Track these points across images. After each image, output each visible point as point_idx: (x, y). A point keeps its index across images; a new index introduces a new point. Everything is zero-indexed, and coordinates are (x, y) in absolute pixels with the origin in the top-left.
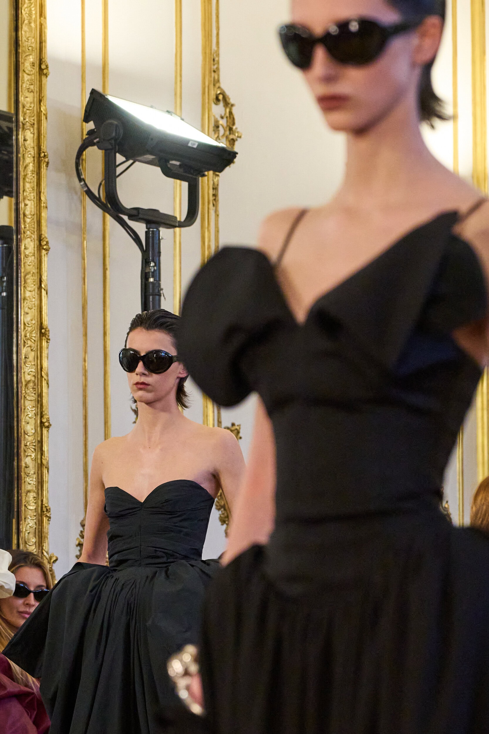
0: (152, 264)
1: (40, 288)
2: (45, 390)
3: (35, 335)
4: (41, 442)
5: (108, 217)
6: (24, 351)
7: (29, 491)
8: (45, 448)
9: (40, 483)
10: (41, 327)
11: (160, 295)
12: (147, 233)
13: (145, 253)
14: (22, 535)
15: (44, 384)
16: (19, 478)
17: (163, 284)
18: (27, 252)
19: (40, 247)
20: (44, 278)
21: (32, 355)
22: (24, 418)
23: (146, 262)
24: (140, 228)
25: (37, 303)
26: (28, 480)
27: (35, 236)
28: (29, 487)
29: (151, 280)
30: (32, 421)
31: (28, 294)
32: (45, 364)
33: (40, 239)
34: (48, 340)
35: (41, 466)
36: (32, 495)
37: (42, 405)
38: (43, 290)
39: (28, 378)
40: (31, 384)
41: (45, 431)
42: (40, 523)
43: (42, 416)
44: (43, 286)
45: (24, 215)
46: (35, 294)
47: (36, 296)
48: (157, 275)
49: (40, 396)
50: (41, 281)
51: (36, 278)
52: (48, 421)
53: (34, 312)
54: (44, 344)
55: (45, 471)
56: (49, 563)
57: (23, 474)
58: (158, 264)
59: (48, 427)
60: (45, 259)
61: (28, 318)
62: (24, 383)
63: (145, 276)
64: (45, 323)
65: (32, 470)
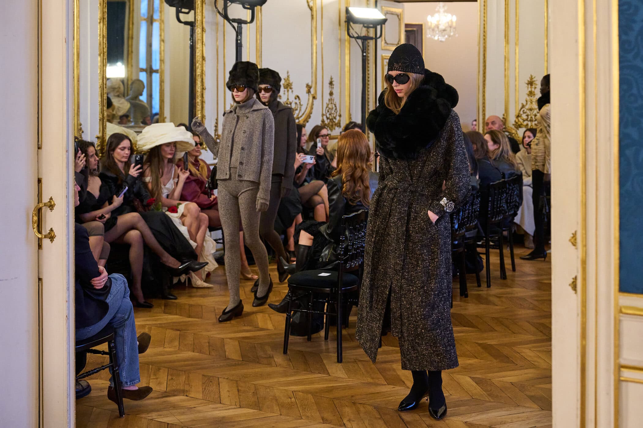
0: (239, 37)
1: (203, 44)
2: (204, 77)
3: (201, 60)
4: (202, 94)
5: (226, 21)
6: (197, 65)
8: (204, 96)
9: (202, 107)
10: (203, 57)
12: (238, 26)
13: (237, 32)
15: (204, 75)
16: (195, 106)
17: (243, 43)
18: (198, 32)
19: (203, 31)
20: (204, 41)
21: (200, 66)
22: (197, 88)
23: (237, 36)
24: (236, 25)
25: (201, 49)
26: (198, 107)
28: (199, 109)
29: (239, 42)
30: (200, 88)
31: (198, 46)
32: (204, 69)
33: (203, 28)
34: (205, 61)
35: (203, 102)
36: (199, 112)
37: (203, 82)
38: (204, 46)
39: (199, 73)
40: (199, 76)
41: (204, 90)
43: (203, 86)
45: (197, 17)
47: (201, 47)
48: (241, 40)
49: (202, 79)
50: (203, 42)
51: (201, 41)
52: (205, 87)
53: (201, 52)
54: (204, 62)
55: (204, 104)
57: (197, 105)
58: (241, 37)
59: (205, 89)
60: (204, 36)
61: (199, 54)
62: (197, 75)
63: (237, 40)
64: (204, 55)
65: (200, 104)
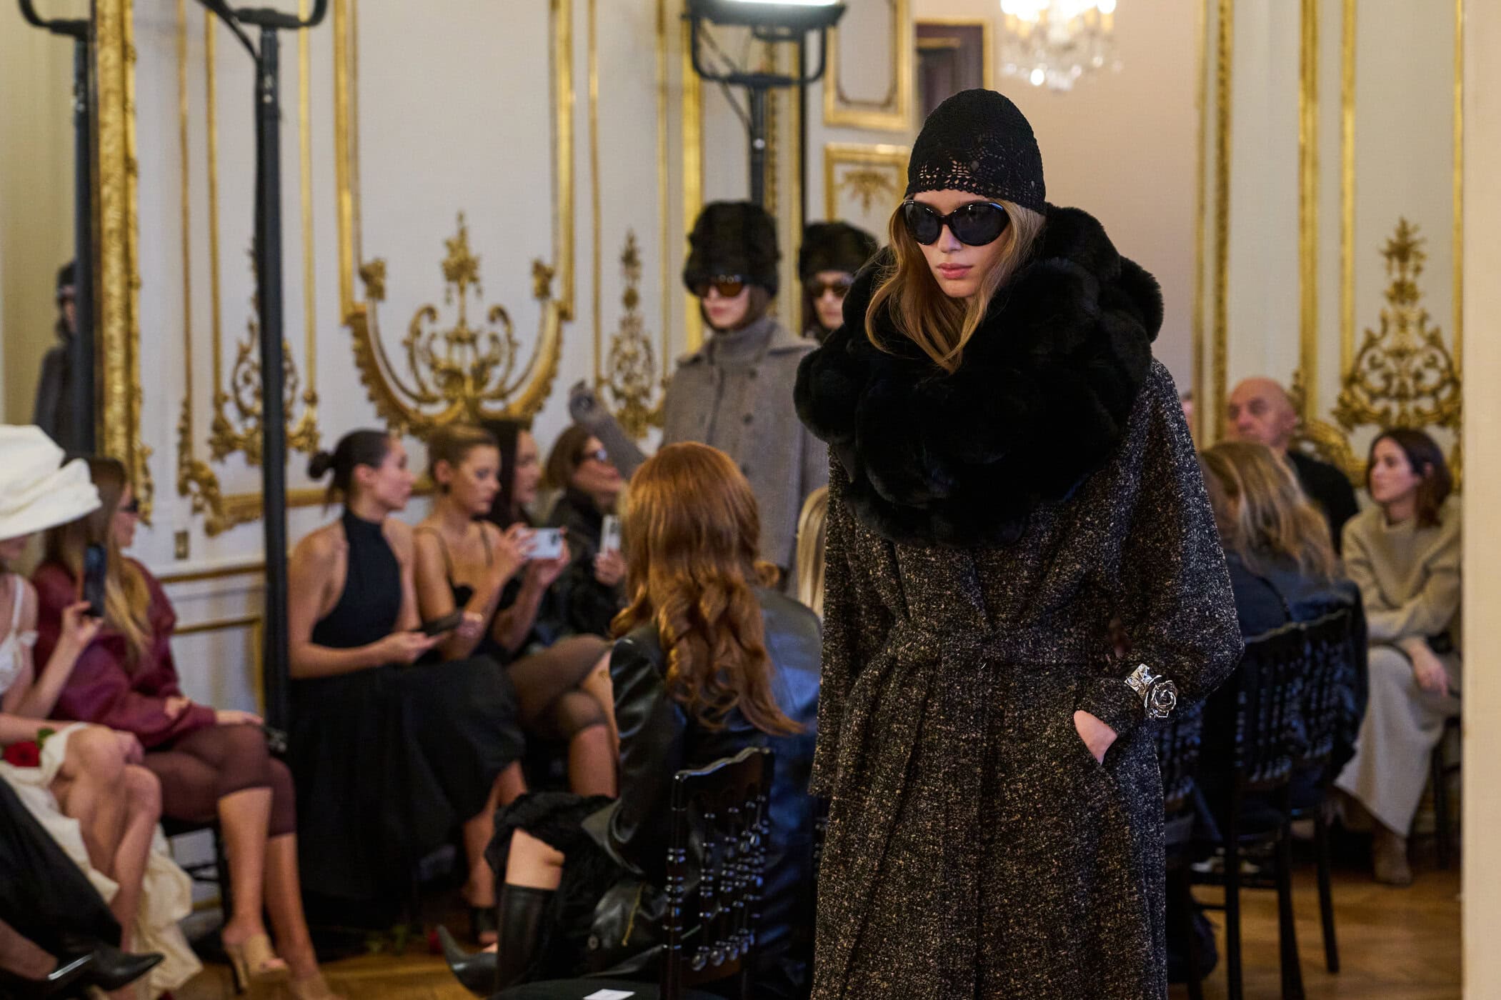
0: (268, 78)
1: (125, 109)
2: (133, 240)
3: (120, 170)
4: (129, 306)
5: (214, 18)
6: (106, 191)
7: (114, 369)
8: (134, 313)
9: (129, 358)
10: (127, 159)
11: (278, 118)
12: (262, 39)
13: (259, 63)
14: (106, 424)
15: (132, 233)
17: (284, 104)
18: (107, 65)
19: (124, 56)
20: (131, 94)
21: (116, 197)
22: (107, 277)
23: (260, 76)
24: (253, 32)
25: (121, 129)
26: (113, 354)
27: (118, 43)
28: (115, 364)
29: (268, 99)
30: (117, 280)
31: (109, 118)
32: (133, 207)
33: (124, 46)
34: (136, 176)
35: (129, 336)
36: (118, 375)
37: (129, 260)
39: (112, 224)
40: (115, 234)
41: (134, 292)
42: (129, 408)
43: (130, 273)
44: (130, 105)
46: (119, 117)
47: (121, 119)
48: (274, 92)
49: (127, 248)
50: (125, 101)
51: (121, 97)
52: (137, 278)
53: (117, 141)
54: (132, 180)
55: (135, 342)
56: (142, 455)
57: (106, 347)
58: (276, 79)
59: (138, 287)
60: (131, 74)
61: (111, 149)
62: (106, 230)
63: (260, 93)
64: (134, 152)
65: (118, 343)
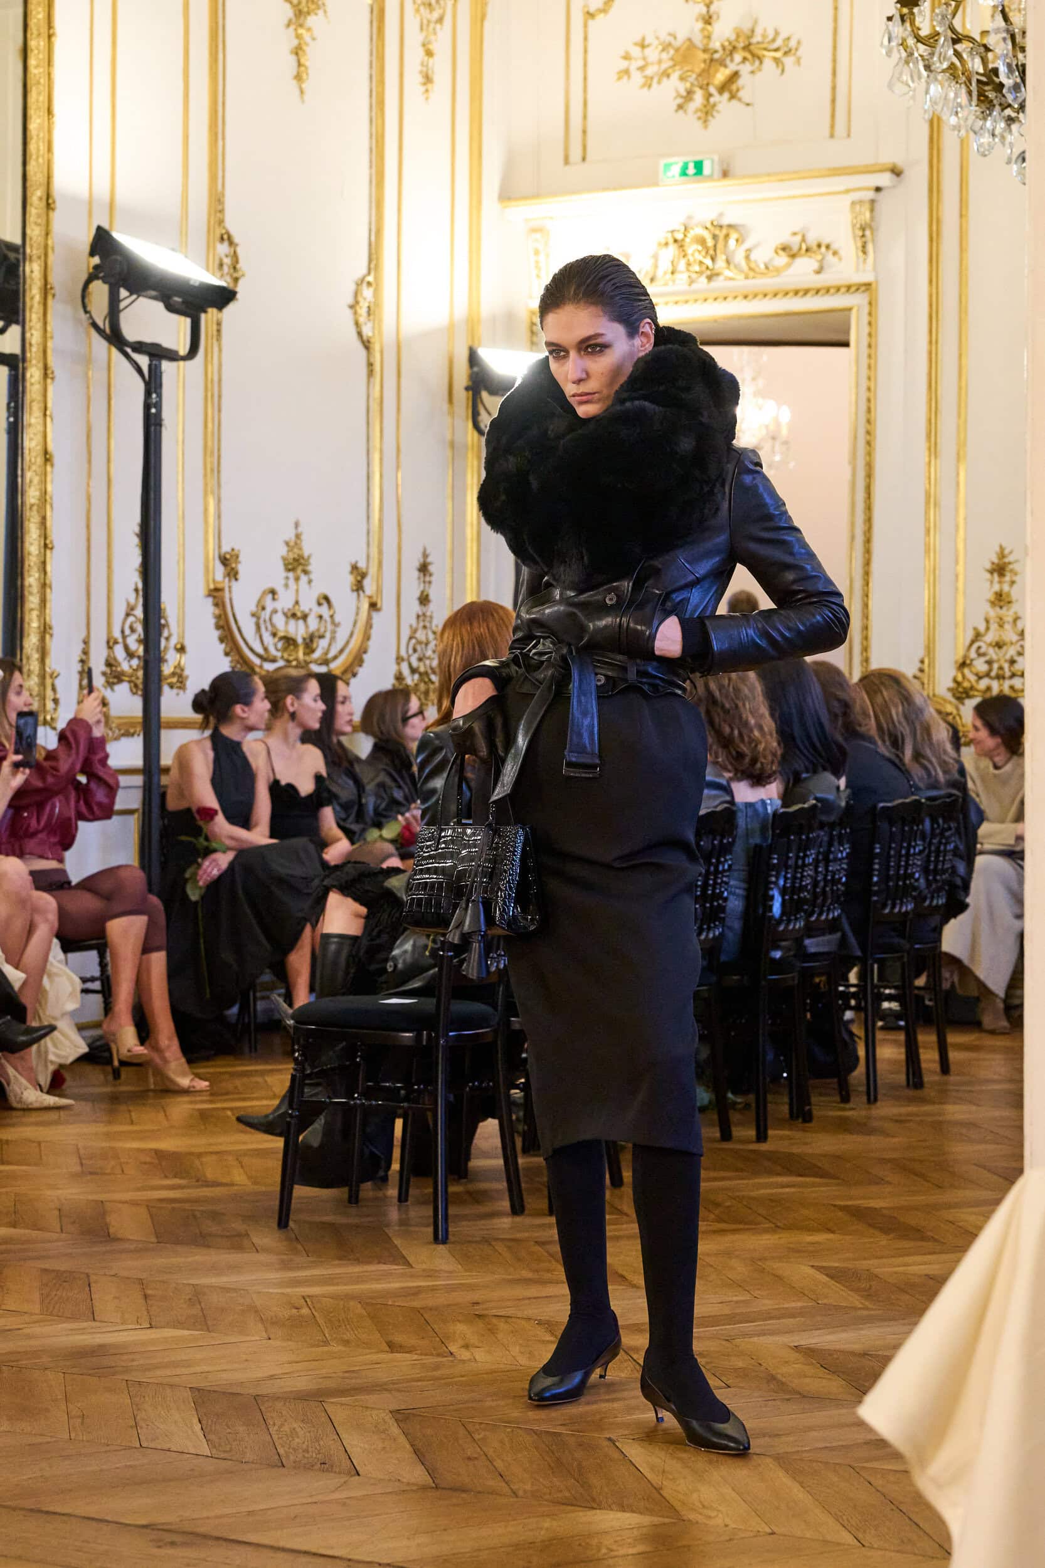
0: (154, 396)
1: (45, 415)
2: (49, 514)
3: (40, 460)
4: (44, 563)
5: (113, 349)
6: (29, 475)
7: (32, 610)
8: (49, 568)
9: (43, 602)
10: (46, 452)
11: (160, 425)
12: (150, 366)
13: (147, 385)
14: (24, 651)
15: (48, 507)
16: (22, 597)
17: (165, 414)
18: (33, 380)
19: (45, 375)
20: (49, 405)
21: (36, 480)
22: (27, 544)
23: (148, 393)
24: (143, 361)
25: (40, 428)
26: (31, 598)
27: (41, 365)
28: (32, 606)
29: (153, 410)
30: (36, 543)
31: (33, 421)
32: (49, 488)
33: (46, 368)
34: (52, 465)
35: (44, 585)
36: (35, 614)
37: (45, 528)
38: (48, 419)
39: (33, 501)
40: (35, 508)
41: (48, 552)
42: (42, 639)
43: (45, 538)
44: (48, 413)
45: (31, 345)
46: (41, 421)
47: (41, 423)
48: (158, 405)
49: (44, 518)
50: (46, 409)
51: (42, 405)
52: (51, 542)
53: (39, 438)
54: (49, 468)
55: (48, 590)
56: (51, 676)
57: (26, 593)
58: (160, 396)
59: (52, 549)
60: (50, 389)
61: (33, 444)
62: (28, 507)
63: (147, 406)
64: (51, 447)
65: (35, 589)
